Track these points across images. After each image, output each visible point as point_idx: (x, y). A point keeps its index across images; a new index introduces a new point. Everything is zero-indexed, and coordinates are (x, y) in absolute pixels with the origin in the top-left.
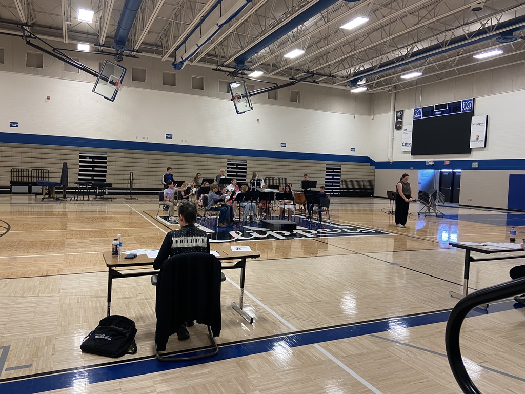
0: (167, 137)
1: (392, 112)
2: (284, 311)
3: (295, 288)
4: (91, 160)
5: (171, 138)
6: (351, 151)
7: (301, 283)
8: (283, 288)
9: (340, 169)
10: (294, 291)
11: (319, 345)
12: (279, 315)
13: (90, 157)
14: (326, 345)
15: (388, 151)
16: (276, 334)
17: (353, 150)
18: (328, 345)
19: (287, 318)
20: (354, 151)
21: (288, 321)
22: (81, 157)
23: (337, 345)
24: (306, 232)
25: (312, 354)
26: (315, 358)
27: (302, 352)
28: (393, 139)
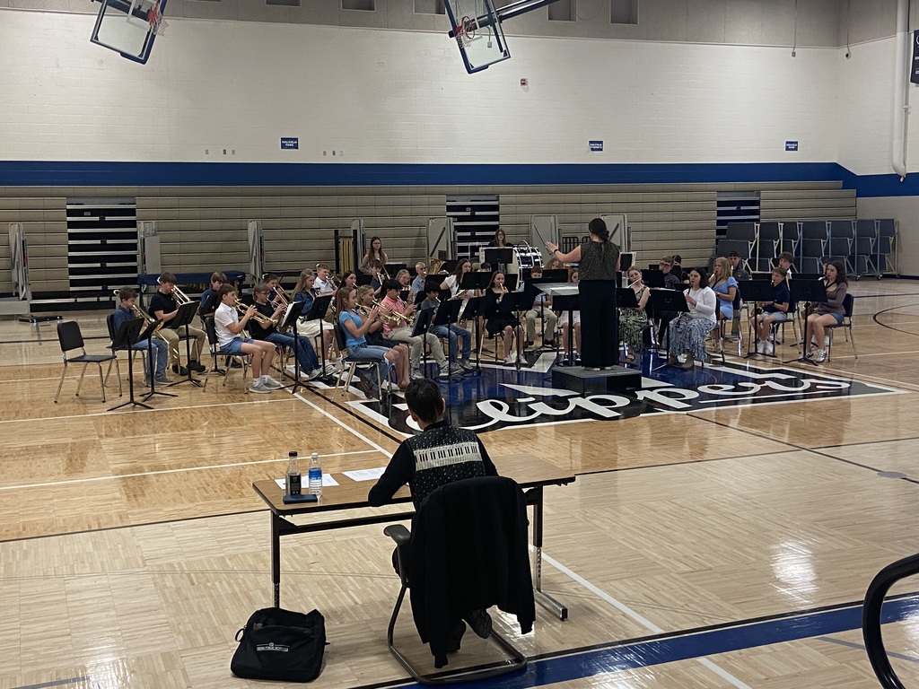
0: (283, 146)
1: (900, 35)
2: (630, 593)
3: (651, 540)
4: (97, 219)
5: (296, 147)
6: (787, 149)
7: (664, 530)
8: (623, 542)
9: (756, 203)
10: (648, 548)
11: (708, 658)
12: (621, 601)
13: (94, 212)
14: (724, 659)
15: (892, 143)
16: (617, 640)
17: (793, 146)
18: (729, 659)
19: (639, 609)
20: (796, 149)
21: (641, 613)
22: (70, 213)
23: (746, 659)
24: (668, 394)
25: (696, 678)
26: (702, 684)
27: (674, 674)
28: (906, 110)
